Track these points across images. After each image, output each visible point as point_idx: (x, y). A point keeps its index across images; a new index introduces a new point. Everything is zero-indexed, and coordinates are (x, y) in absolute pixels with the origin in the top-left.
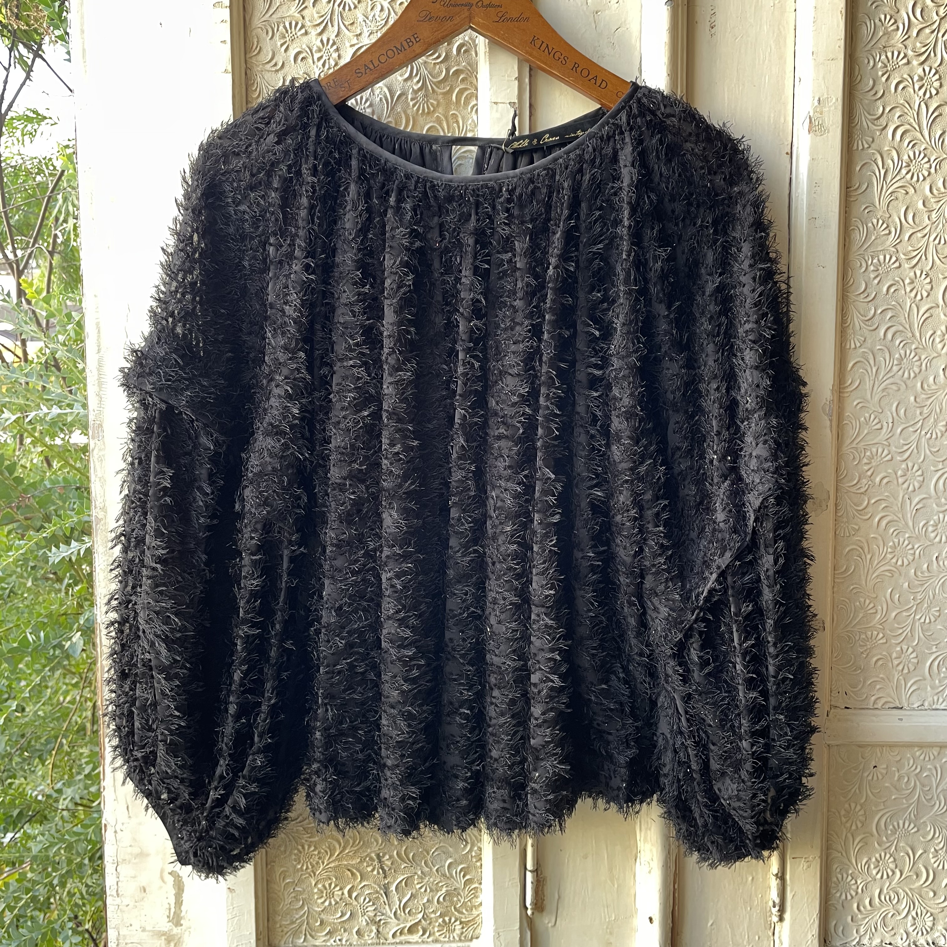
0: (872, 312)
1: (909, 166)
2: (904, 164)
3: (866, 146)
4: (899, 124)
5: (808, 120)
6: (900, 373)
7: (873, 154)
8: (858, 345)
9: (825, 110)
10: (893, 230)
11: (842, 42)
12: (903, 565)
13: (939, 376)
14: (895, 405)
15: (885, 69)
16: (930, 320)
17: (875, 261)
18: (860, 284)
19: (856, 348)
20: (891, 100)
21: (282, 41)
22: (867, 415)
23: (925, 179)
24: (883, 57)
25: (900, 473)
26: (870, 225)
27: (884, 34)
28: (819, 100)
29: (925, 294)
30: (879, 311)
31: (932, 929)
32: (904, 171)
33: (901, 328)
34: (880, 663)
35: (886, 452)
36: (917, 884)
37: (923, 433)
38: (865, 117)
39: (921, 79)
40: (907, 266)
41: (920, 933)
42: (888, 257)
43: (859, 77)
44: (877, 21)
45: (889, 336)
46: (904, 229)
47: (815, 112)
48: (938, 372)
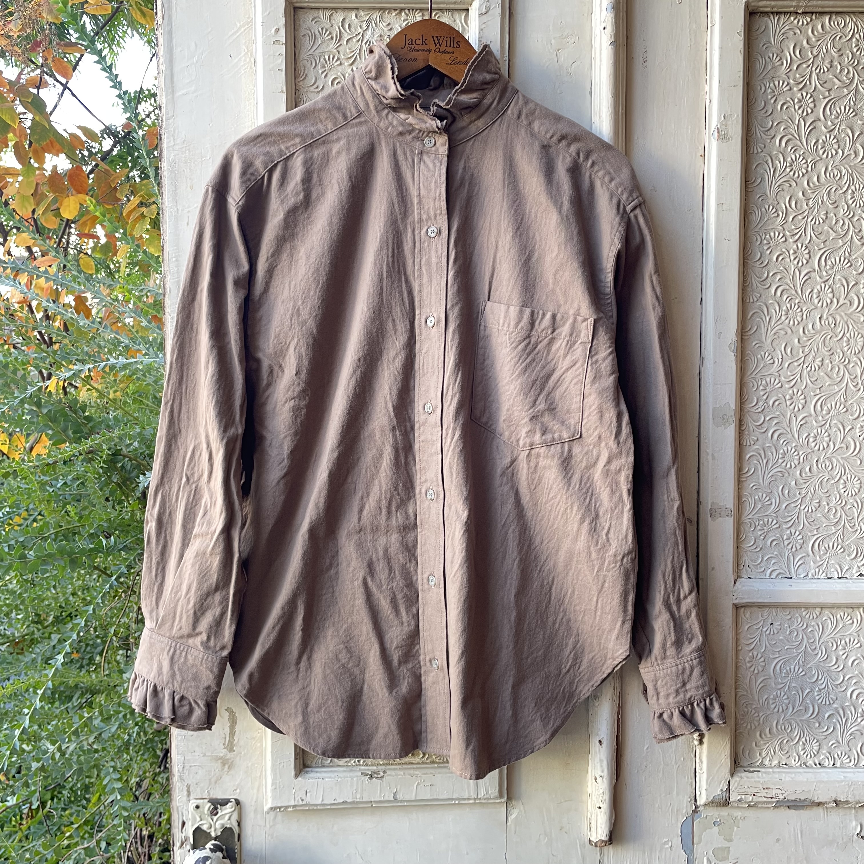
0: (766, 275)
1: (791, 165)
2: (788, 164)
3: (760, 150)
4: (784, 134)
5: (716, 131)
6: (787, 321)
7: (765, 156)
8: (755, 299)
9: (729, 123)
10: (780, 213)
11: (741, 74)
12: (791, 468)
13: (816, 323)
14: (783, 346)
15: (773, 94)
17: (768, 236)
18: (756, 254)
19: (753, 302)
20: (778, 117)
21: (323, 70)
22: (763, 353)
23: (803, 175)
24: (772, 85)
25: (788, 397)
26: (763, 209)
27: (772, 68)
28: (724, 116)
29: (805, 262)
30: (771, 274)
31: (818, 752)
32: (788, 170)
33: (788, 287)
34: (774, 543)
35: (777, 381)
36: (805, 717)
37: (805, 367)
38: (759, 129)
39: (800, 101)
40: (791, 240)
41: (809, 756)
42: (777, 234)
43: (754, 99)
44: (767, 58)
45: (779, 293)
46: (789, 212)
47: (722, 125)
48: (815, 321)
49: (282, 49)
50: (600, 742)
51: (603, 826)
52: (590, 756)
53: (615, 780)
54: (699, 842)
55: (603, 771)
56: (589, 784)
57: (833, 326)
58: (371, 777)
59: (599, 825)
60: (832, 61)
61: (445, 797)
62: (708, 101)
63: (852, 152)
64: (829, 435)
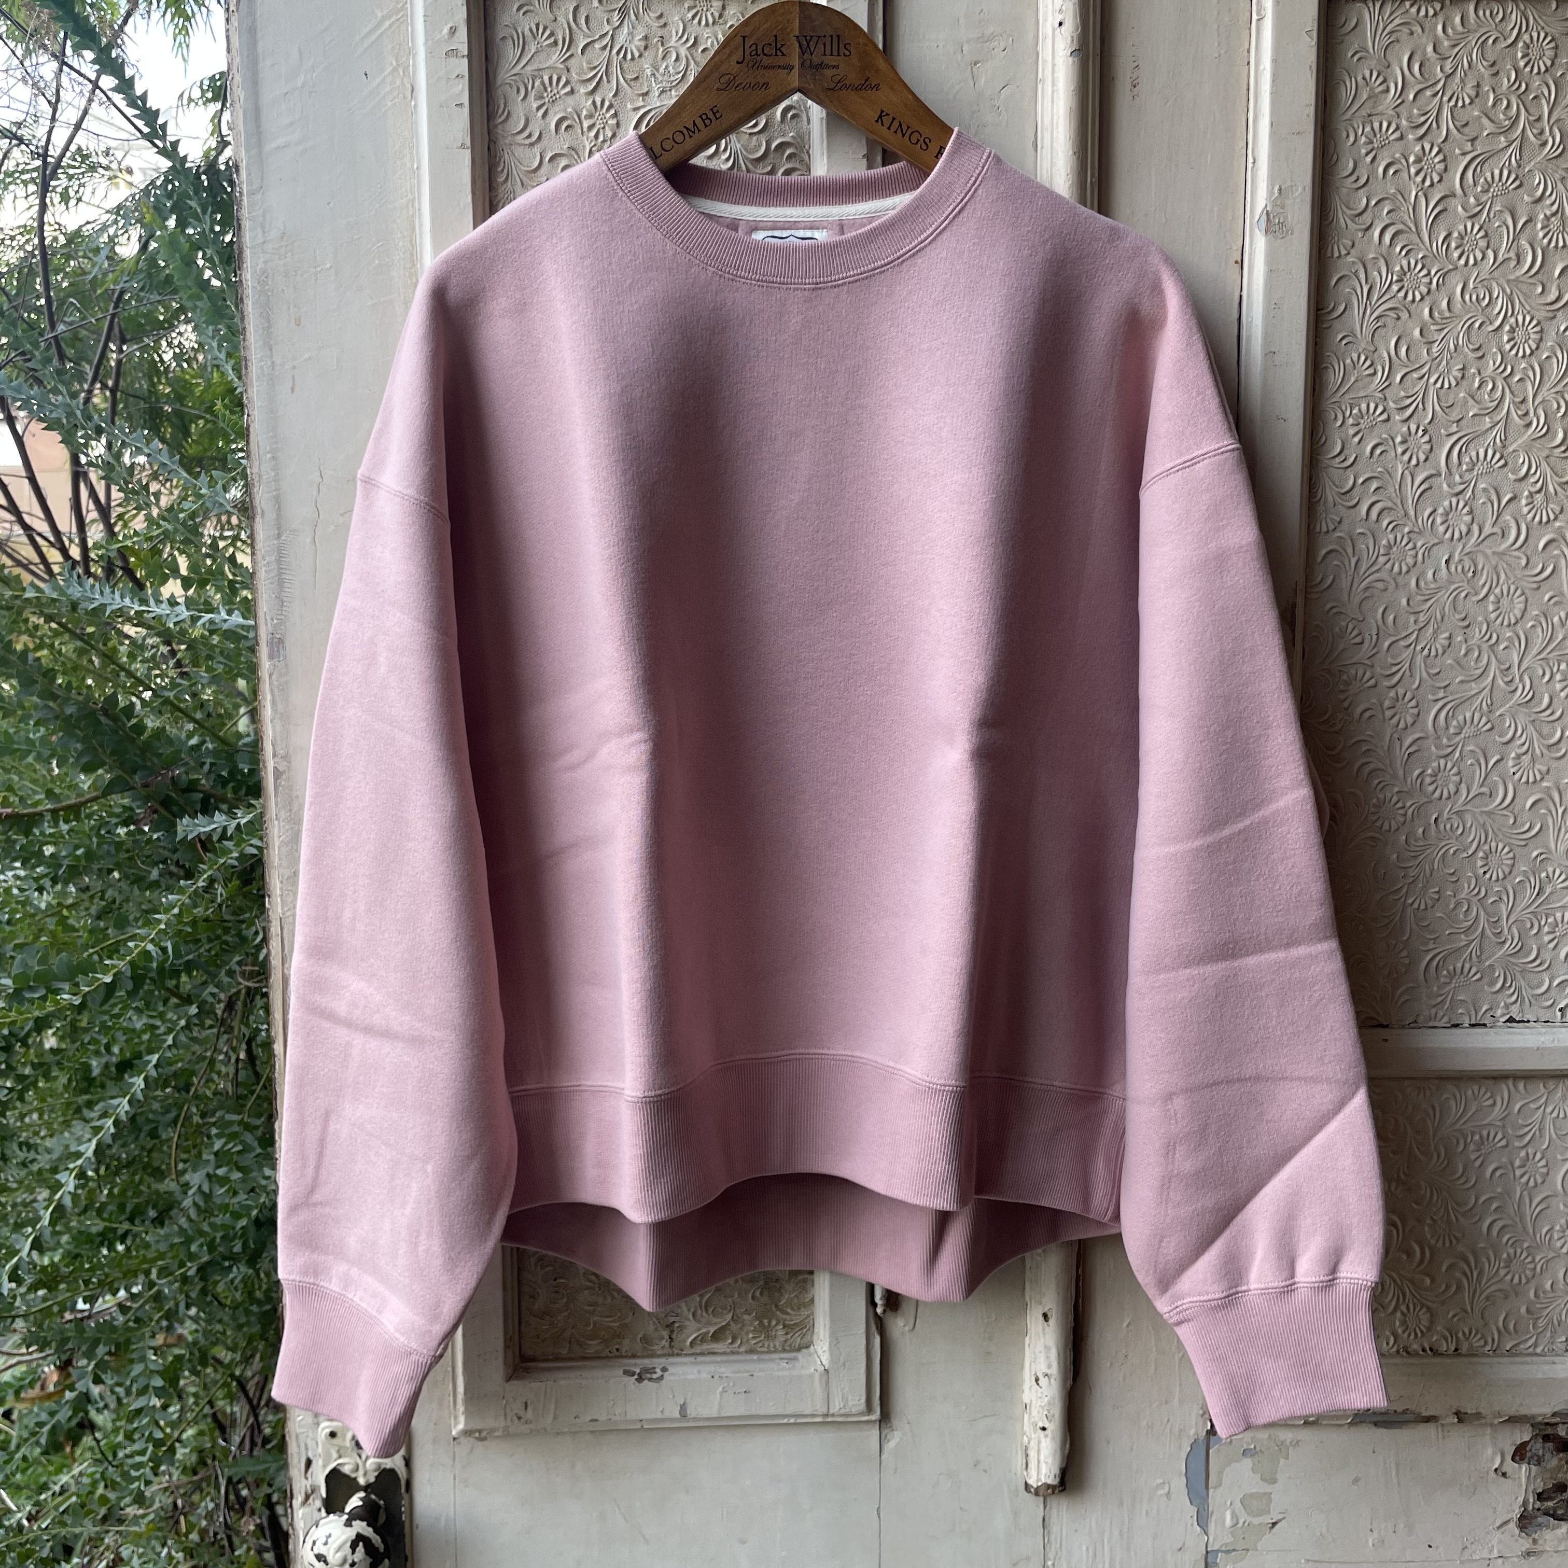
0: (1351, 482)
1: (1401, 280)
2: (1395, 278)
3: (1343, 252)
4: (1387, 222)
5: (1264, 217)
6: (1389, 565)
7: (1353, 263)
8: (1331, 527)
9: (1287, 202)
10: (1379, 368)
11: (1312, 110)
12: (1389, 831)
13: (1440, 570)
14: (1381, 610)
15: (1370, 147)
16: (1429, 492)
17: (1355, 411)
18: (1335, 443)
19: (1328, 532)
20: (1379, 189)
21: (540, 102)
22: (1343, 625)
23: (1422, 299)
24: (1368, 129)
25: (1387, 703)
26: (1348, 361)
27: (1369, 98)
28: (1280, 190)
29: (1422, 457)
30: (1361, 480)
31: (1429, 1329)
32: (1395, 288)
33: (1390, 504)
35: (1368, 675)
36: (1409, 1268)
37: (1419, 648)
38: (1343, 213)
39: (1418, 160)
40: (1397, 417)
41: (1412, 1337)
42: (1372, 406)
43: (1335, 158)
44: (1359, 78)
45: (1374, 514)
46: (1394, 367)
47: (1275, 204)
48: (1439, 564)
49: (463, 66)
50: (1045, 1316)
51: (1050, 1460)
52: (1027, 1339)
53: (1070, 1382)
54: (1219, 1485)
55: (1049, 1367)
56: (1026, 1387)
57: (1471, 574)
58: (640, 1379)
59: (1042, 1458)
60: (1478, 86)
61: (772, 1411)
62: (1250, 160)
63: (1512, 254)
64: (1459, 773)
